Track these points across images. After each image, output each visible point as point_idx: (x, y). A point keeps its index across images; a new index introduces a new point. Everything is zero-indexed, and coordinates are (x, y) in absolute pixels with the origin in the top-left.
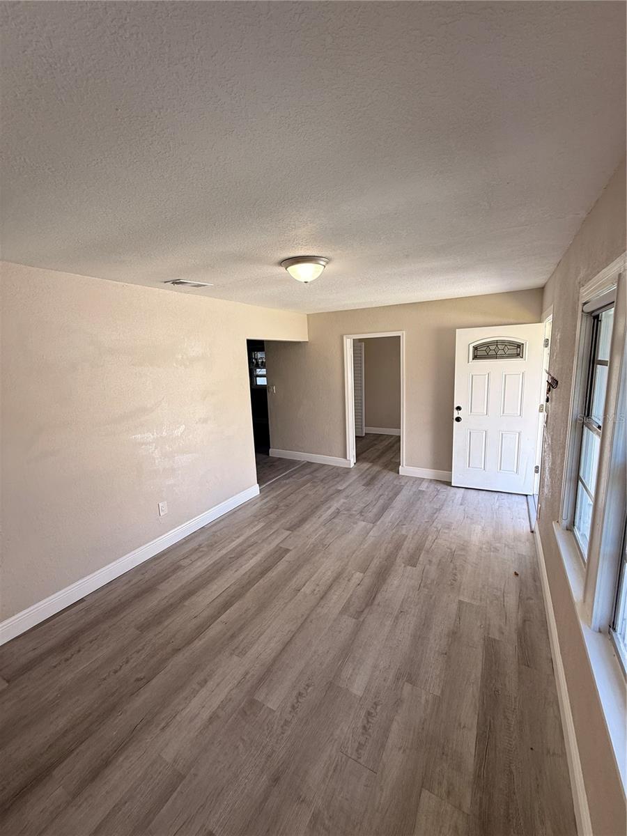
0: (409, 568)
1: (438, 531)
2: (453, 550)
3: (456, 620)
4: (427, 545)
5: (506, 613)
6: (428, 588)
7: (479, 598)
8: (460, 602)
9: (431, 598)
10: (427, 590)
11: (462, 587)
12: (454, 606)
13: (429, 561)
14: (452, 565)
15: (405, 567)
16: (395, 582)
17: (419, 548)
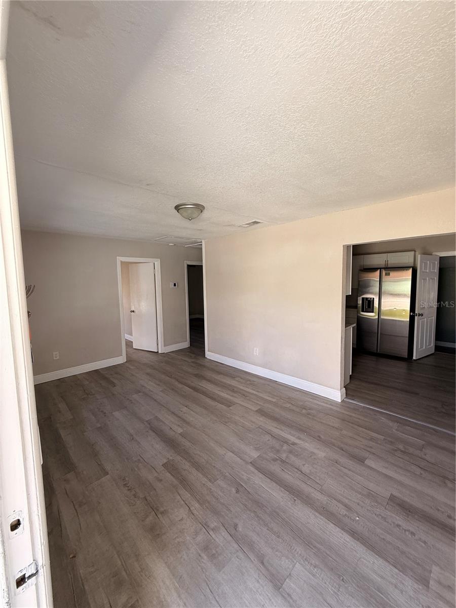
0: (165, 461)
1: (205, 526)
2: (160, 516)
3: (100, 461)
4: (183, 491)
5: (68, 497)
6: (136, 461)
7: (96, 489)
8: (107, 473)
9: (127, 458)
10: (135, 460)
11: (115, 485)
12: (108, 467)
13: (161, 480)
14: (141, 496)
15: (168, 459)
16: (158, 446)
17: (184, 482)
